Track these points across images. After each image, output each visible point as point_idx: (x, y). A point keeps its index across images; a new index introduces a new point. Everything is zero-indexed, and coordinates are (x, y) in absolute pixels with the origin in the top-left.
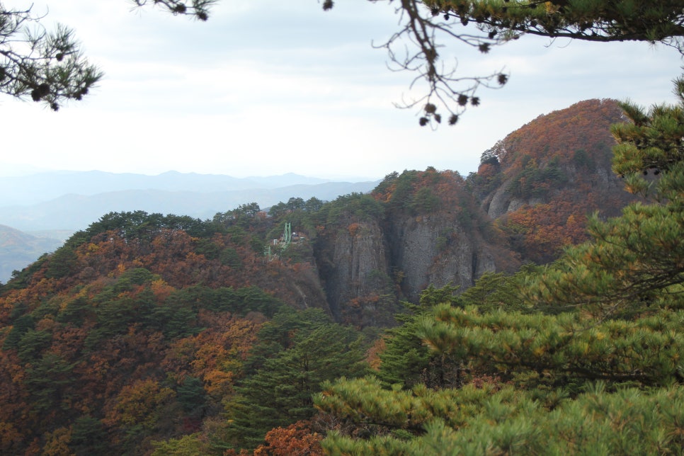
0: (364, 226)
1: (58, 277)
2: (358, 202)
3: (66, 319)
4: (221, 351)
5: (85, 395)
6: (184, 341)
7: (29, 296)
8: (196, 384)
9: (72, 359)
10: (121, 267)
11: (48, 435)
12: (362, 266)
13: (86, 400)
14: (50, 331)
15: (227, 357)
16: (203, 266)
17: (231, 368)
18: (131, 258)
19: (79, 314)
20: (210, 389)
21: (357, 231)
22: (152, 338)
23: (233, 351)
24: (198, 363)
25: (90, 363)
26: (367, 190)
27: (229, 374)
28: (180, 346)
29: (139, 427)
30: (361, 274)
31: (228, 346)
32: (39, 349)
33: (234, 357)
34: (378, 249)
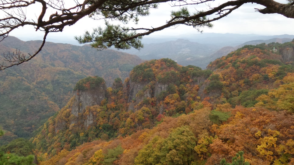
0: (290, 49)
1: (238, 55)
2: (289, 44)
3: (242, 63)
4: (271, 70)
5: (246, 75)
6: (264, 68)
7: (233, 58)
8: (267, 75)
9: (244, 69)
10: (249, 54)
11: (239, 81)
12: (289, 56)
13: (246, 76)
14: (239, 64)
15: (273, 72)
16: (263, 55)
17: (273, 73)
18: (250, 53)
19: (244, 62)
20: (269, 77)
21: (288, 49)
22: (257, 67)
23: (274, 70)
24: (267, 72)
25: (247, 70)
26: (290, 41)
27: (273, 74)
28: (263, 69)
29: (256, 81)
30: (289, 58)
31: (272, 70)
32: (238, 67)
33: (274, 72)
34: (293, 53)
